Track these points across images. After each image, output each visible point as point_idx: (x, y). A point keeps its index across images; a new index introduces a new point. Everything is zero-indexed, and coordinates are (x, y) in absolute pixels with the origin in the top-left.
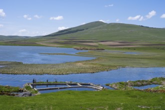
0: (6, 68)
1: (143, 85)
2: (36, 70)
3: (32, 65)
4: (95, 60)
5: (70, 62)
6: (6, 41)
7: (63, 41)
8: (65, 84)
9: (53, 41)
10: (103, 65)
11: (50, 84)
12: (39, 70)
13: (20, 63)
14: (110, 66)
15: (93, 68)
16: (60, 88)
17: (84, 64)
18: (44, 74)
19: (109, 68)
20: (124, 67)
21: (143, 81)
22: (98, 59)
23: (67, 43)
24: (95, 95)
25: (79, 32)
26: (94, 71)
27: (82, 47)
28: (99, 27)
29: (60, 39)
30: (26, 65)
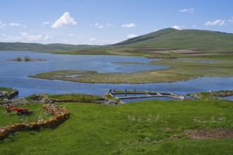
0: (83, 77)
1: (226, 96)
2: (112, 79)
3: (107, 74)
4: (170, 69)
5: (144, 71)
6: (76, 50)
7: (133, 49)
8: (145, 94)
9: (122, 49)
10: (179, 74)
11: (130, 94)
12: (114, 79)
13: (94, 73)
14: (187, 75)
15: (169, 77)
16: (141, 97)
17: (159, 73)
18: (120, 83)
19: (187, 77)
20: (202, 76)
21: (227, 91)
22: (173, 68)
23: (138, 52)
24: (184, 105)
25: (149, 40)
26: (171, 80)
27: (154, 56)
28: (171, 34)
29: (130, 47)
30: (101, 74)
